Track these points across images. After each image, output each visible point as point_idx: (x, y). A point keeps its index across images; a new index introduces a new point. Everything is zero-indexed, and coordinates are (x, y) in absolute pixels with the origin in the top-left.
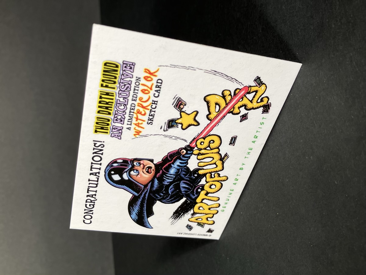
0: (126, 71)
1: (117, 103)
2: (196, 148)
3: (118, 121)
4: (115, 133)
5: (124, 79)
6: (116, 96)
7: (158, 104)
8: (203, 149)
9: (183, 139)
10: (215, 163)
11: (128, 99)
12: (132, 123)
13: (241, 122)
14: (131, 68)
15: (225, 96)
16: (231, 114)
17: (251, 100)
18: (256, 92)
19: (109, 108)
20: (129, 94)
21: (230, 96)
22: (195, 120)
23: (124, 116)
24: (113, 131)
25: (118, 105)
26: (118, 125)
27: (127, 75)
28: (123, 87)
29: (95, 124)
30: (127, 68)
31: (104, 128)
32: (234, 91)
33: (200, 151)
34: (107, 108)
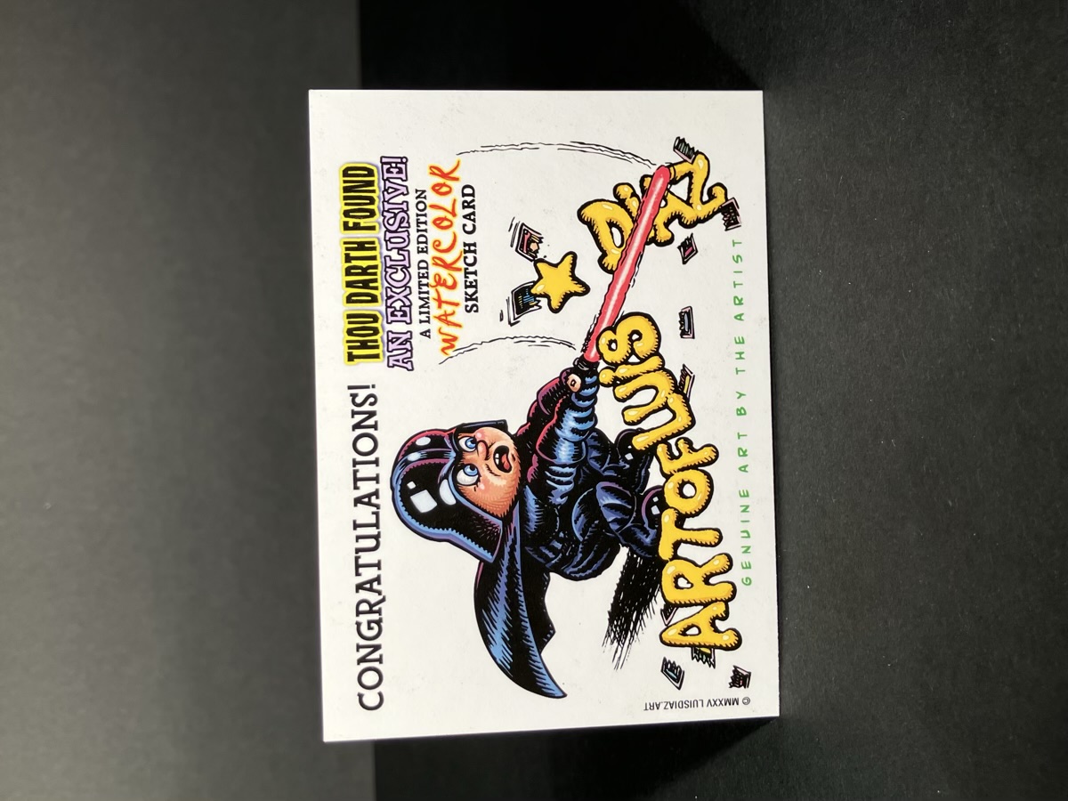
0: (392, 180)
1: (386, 267)
2: (602, 365)
3: (396, 316)
4: (395, 353)
5: (391, 201)
6: (381, 247)
7: (478, 252)
8: (622, 363)
9: (562, 342)
10: (666, 403)
11: (408, 251)
12: (431, 316)
13: (684, 263)
14: (400, 171)
15: (624, 200)
16: (653, 244)
17: (685, 199)
18: (690, 175)
19: (371, 285)
20: (408, 236)
21: (635, 198)
22: (574, 278)
23: (409, 299)
24: (390, 350)
25: (390, 271)
26: (399, 327)
27: (396, 190)
28: (391, 221)
29: (345, 337)
30: (392, 172)
31: (369, 344)
32: (639, 184)
33: (614, 370)
34: (365, 284)
